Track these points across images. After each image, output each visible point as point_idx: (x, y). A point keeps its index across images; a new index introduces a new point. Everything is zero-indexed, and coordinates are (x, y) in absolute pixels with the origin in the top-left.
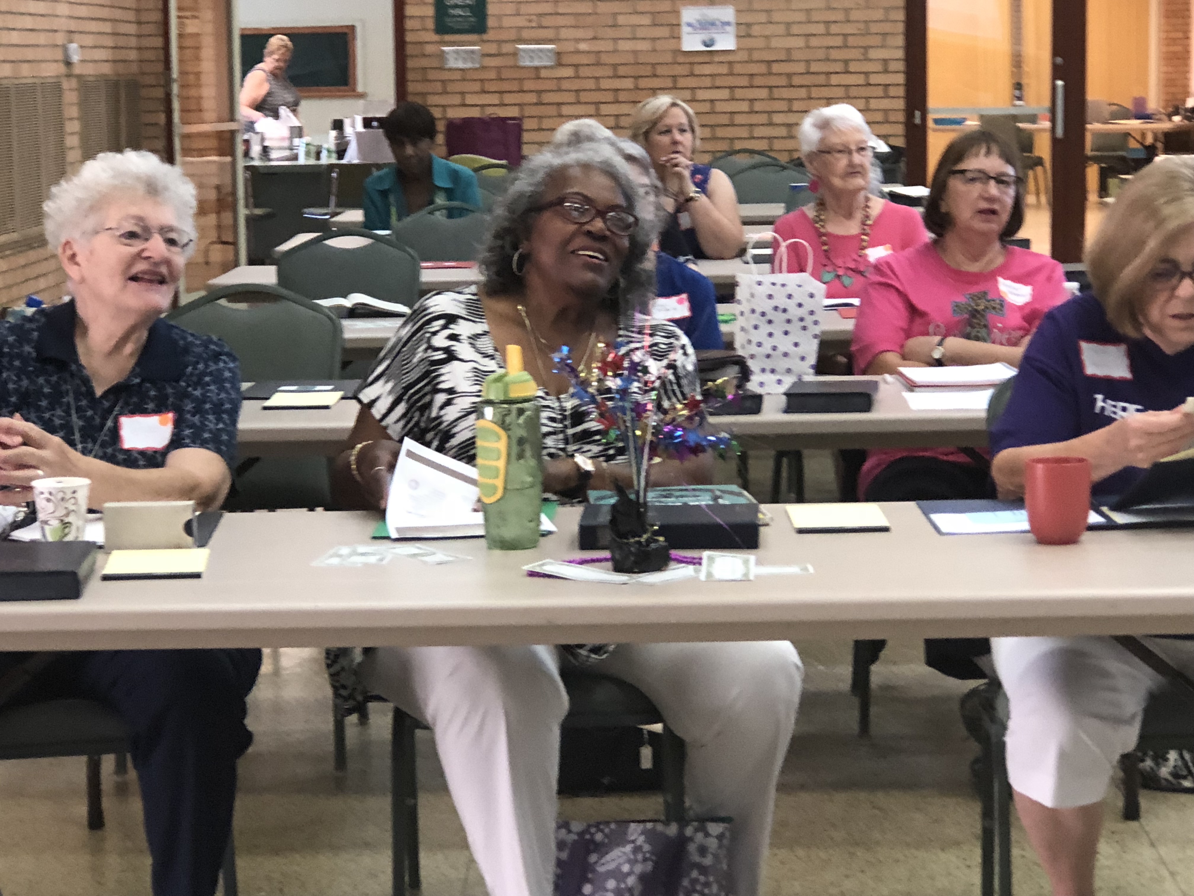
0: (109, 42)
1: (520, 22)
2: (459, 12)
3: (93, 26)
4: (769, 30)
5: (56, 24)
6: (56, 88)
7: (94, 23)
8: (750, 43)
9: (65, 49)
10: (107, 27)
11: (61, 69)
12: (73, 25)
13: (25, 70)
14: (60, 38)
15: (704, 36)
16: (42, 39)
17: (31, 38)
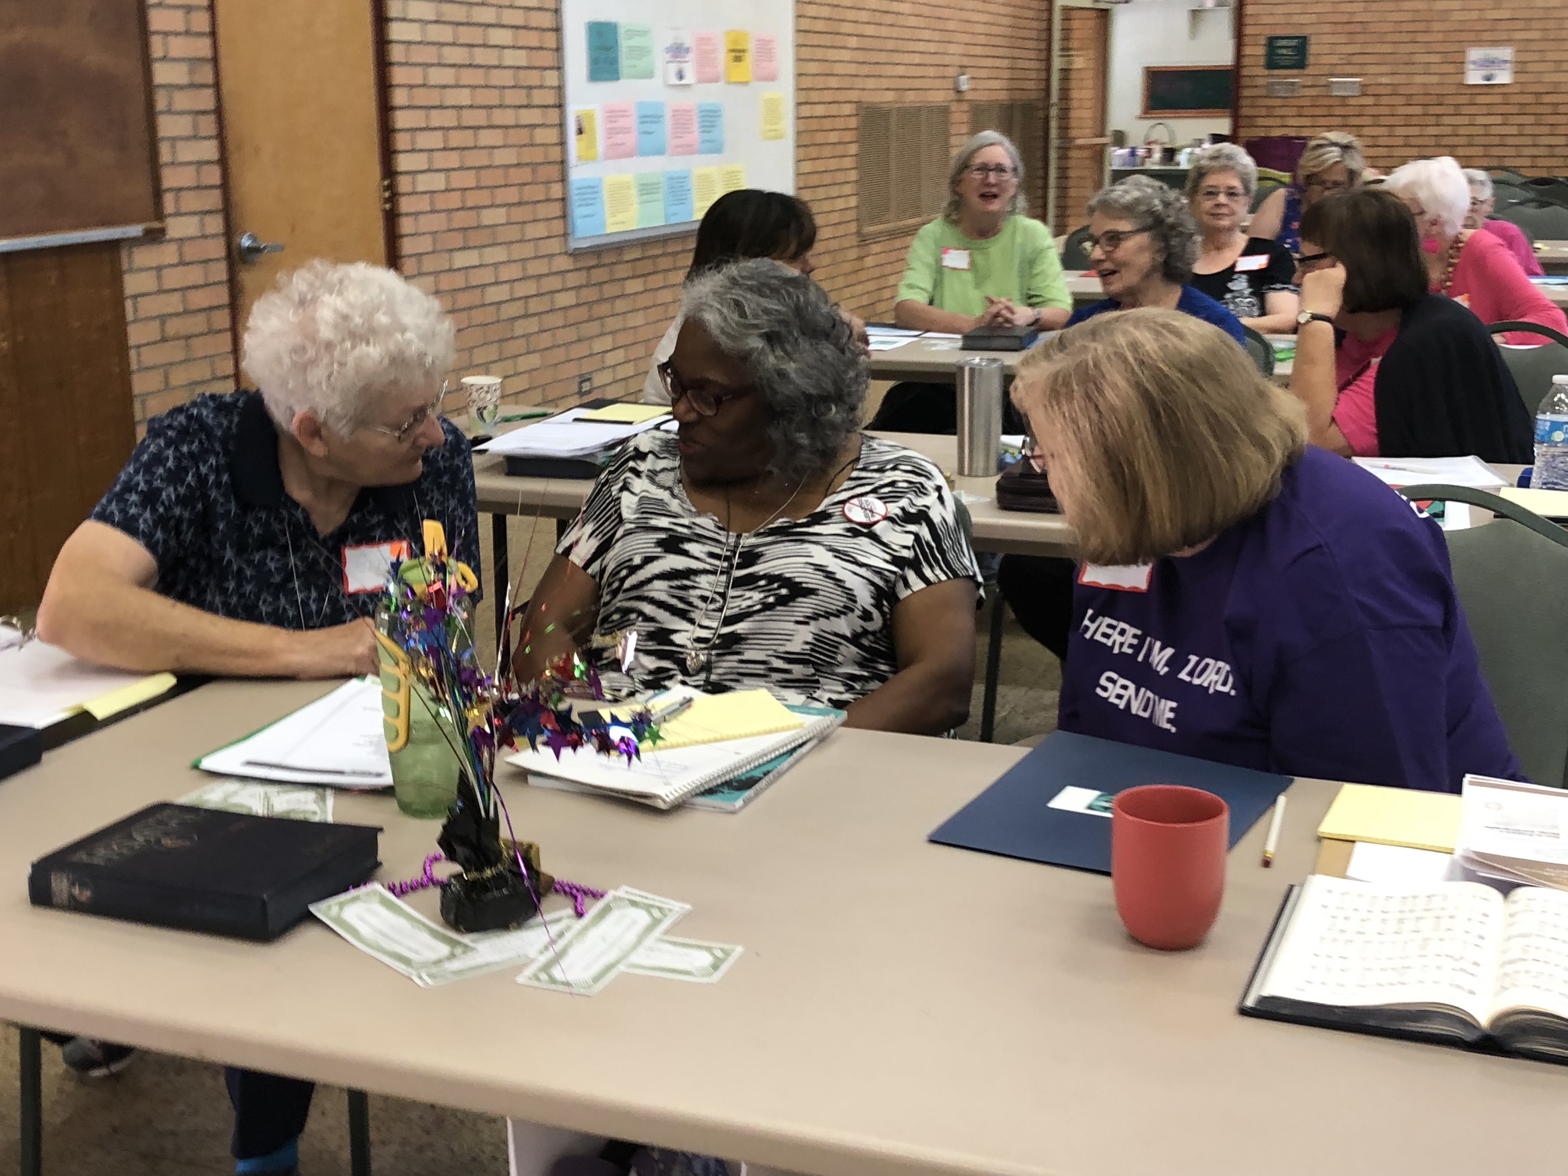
0: (1007, 74)
1: (1334, 59)
2: (1284, 51)
3: (989, 62)
4: (1543, 67)
5: (947, 60)
6: (944, 111)
7: (990, 59)
8: (1524, 78)
9: (956, 79)
10: (1005, 63)
11: (952, 95)
12: (966, 61)
13: (910, 96)
14: (951, 72)
15: (1484, 73)
16: (931, 72)
17: (919, 71)
